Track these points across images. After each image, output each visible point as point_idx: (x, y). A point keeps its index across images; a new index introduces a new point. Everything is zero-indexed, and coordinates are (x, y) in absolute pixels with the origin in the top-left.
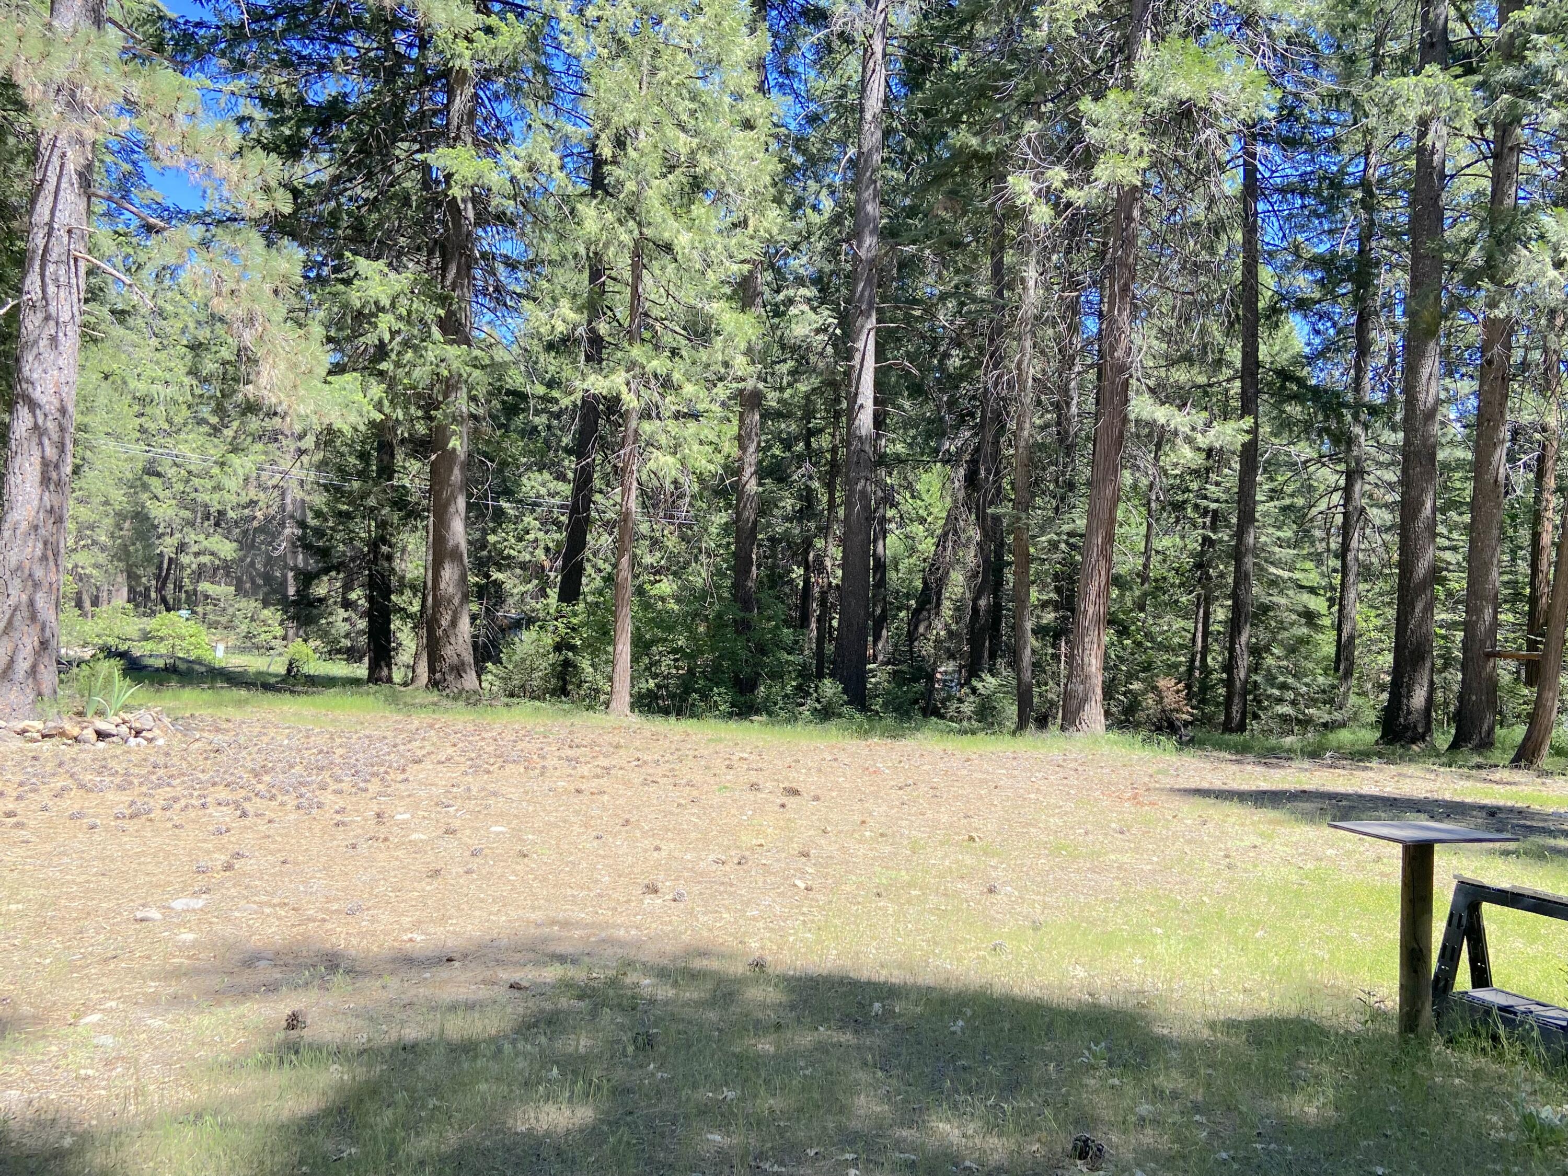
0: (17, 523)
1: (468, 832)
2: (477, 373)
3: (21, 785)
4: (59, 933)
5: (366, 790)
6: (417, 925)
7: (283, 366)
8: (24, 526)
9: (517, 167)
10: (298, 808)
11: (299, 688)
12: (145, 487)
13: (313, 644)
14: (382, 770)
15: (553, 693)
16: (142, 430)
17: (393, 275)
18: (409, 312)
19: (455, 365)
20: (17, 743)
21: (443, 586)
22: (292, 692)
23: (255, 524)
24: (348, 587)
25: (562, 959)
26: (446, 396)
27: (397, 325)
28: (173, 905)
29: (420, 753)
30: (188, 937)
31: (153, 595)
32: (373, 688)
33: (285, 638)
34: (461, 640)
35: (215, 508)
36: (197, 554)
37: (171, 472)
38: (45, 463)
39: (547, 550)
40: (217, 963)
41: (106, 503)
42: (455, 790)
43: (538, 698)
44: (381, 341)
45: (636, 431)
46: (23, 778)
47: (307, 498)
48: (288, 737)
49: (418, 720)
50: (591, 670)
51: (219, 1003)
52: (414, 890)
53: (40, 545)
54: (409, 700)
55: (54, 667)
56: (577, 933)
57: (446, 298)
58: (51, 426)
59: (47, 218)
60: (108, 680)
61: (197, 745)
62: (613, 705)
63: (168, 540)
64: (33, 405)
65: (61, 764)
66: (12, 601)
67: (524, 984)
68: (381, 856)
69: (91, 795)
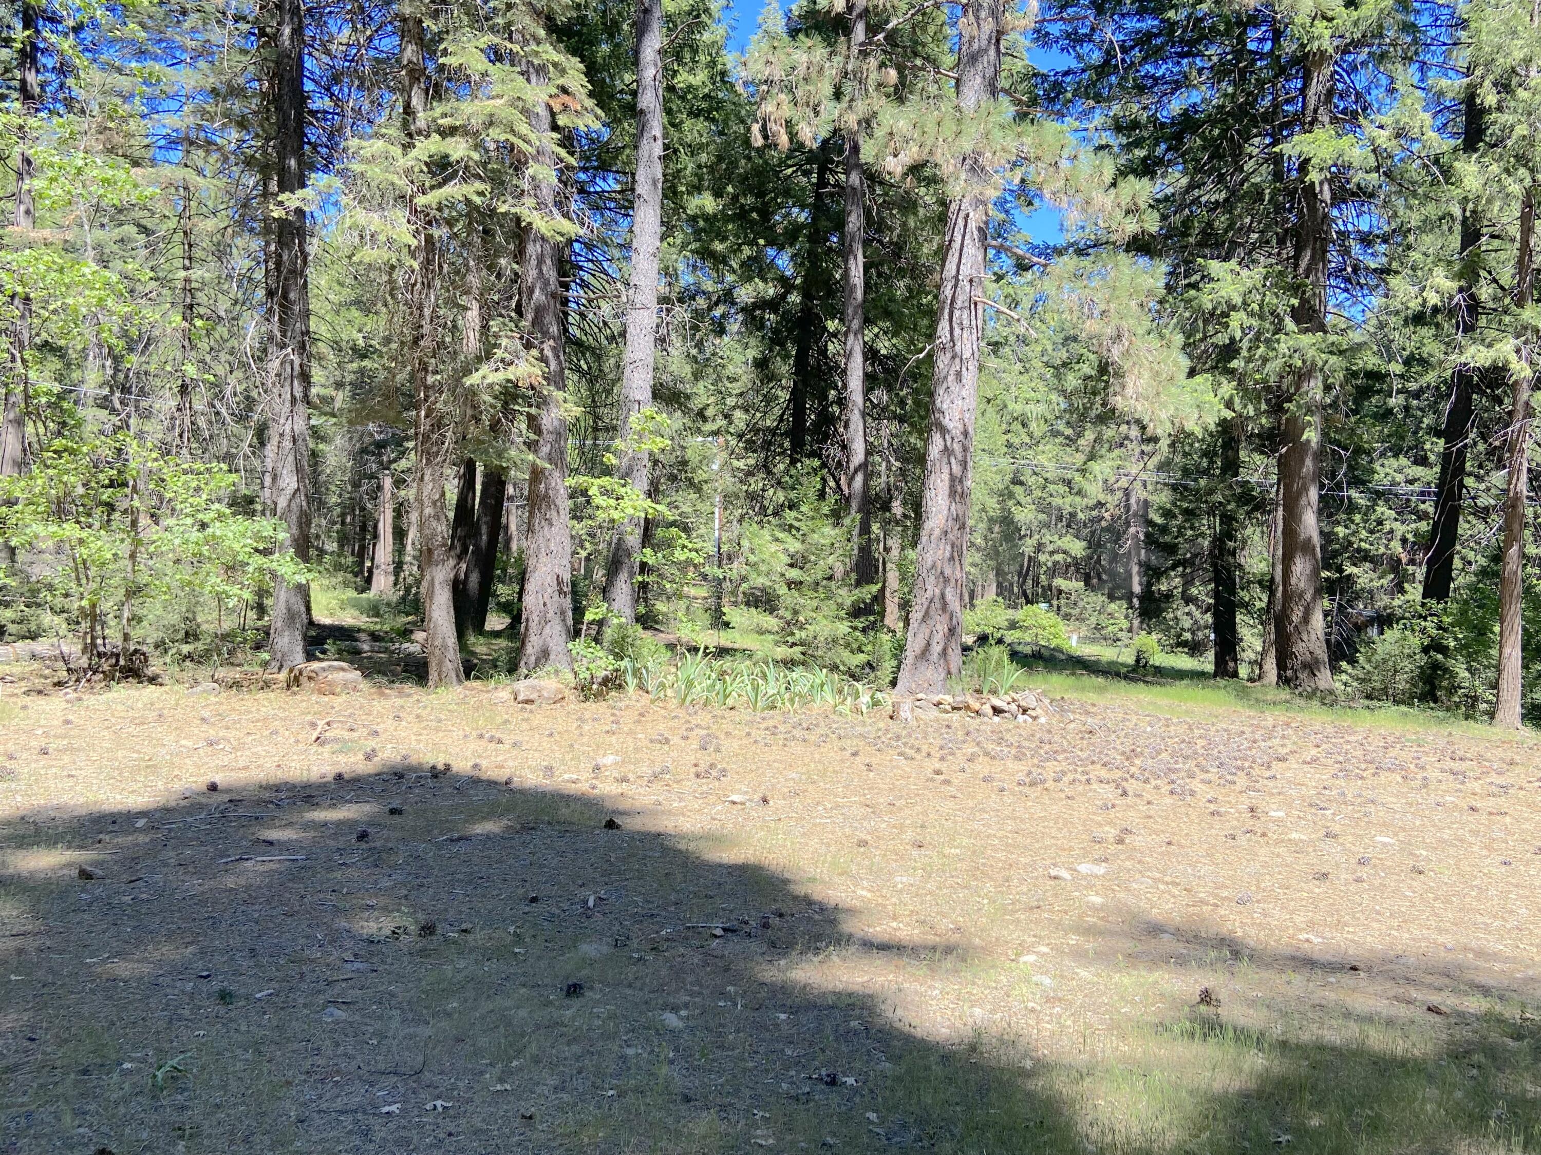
0: (932, 529)
1: (1350, 838)
2: (1333, 359)
3: (941, 748)
4: (991, 879)
5: (1234, 783)
6: (1311, 925)
7: (1146, 375)
8: (937, 532)
9: (1383, 138)
10: (1172, 793)
11: (1149, 678)
12: (1011, 495)
13: (1154, 636)
14: (1247, 764)
15: (1423, 698)
16: (1009, 445)
17: (1245, 273)
18: (1261, 306)
19: (1311, 353)
20: (934, 713)
21: (1293, 581)
22: (1146, 682)
23: (1104, 524)
24: (1188, 582)
25: (1486, 991)
26: (1298, 388)
27: (1248, 322)
28: (1079, 868)
29: (1284, 751)
30: (1097, 900)
31: (1016, 590)
32: (1222, 682)
33: (1130, 630)
34: (1313, 637)
35: (1067, 510)
36: (1052, 553)
37: (1031, 480)
38: (952, 478)
39: (1404, 541)
40: (1126, 928)
41: (984, 510)
42: (1327, 792)
43: (1403, 702)
44: (1233, 340)
45: (1527, 404)
46: (942, 742)
47: (1150, 498)
48: (1150, 724)
49: (1270, 717)
50: (1467, 674)
51: (1135, 967)
52: (1302, 890)
53: (949, 548)
54: (1260, 696)
55: (959, 651)
56: (1497, 967)
57: (1299, 286)
58: (957, 447)
59: (954, 272)
60: (999, 663)
61: (1072, 726)
62: (1499, 716)
63: (1029, 541)
64: (943, 430)
65: (968, 734)
66: (929, 594)
67: (1443, 1009)
68: (1262, 851)
69: (996, 762)
